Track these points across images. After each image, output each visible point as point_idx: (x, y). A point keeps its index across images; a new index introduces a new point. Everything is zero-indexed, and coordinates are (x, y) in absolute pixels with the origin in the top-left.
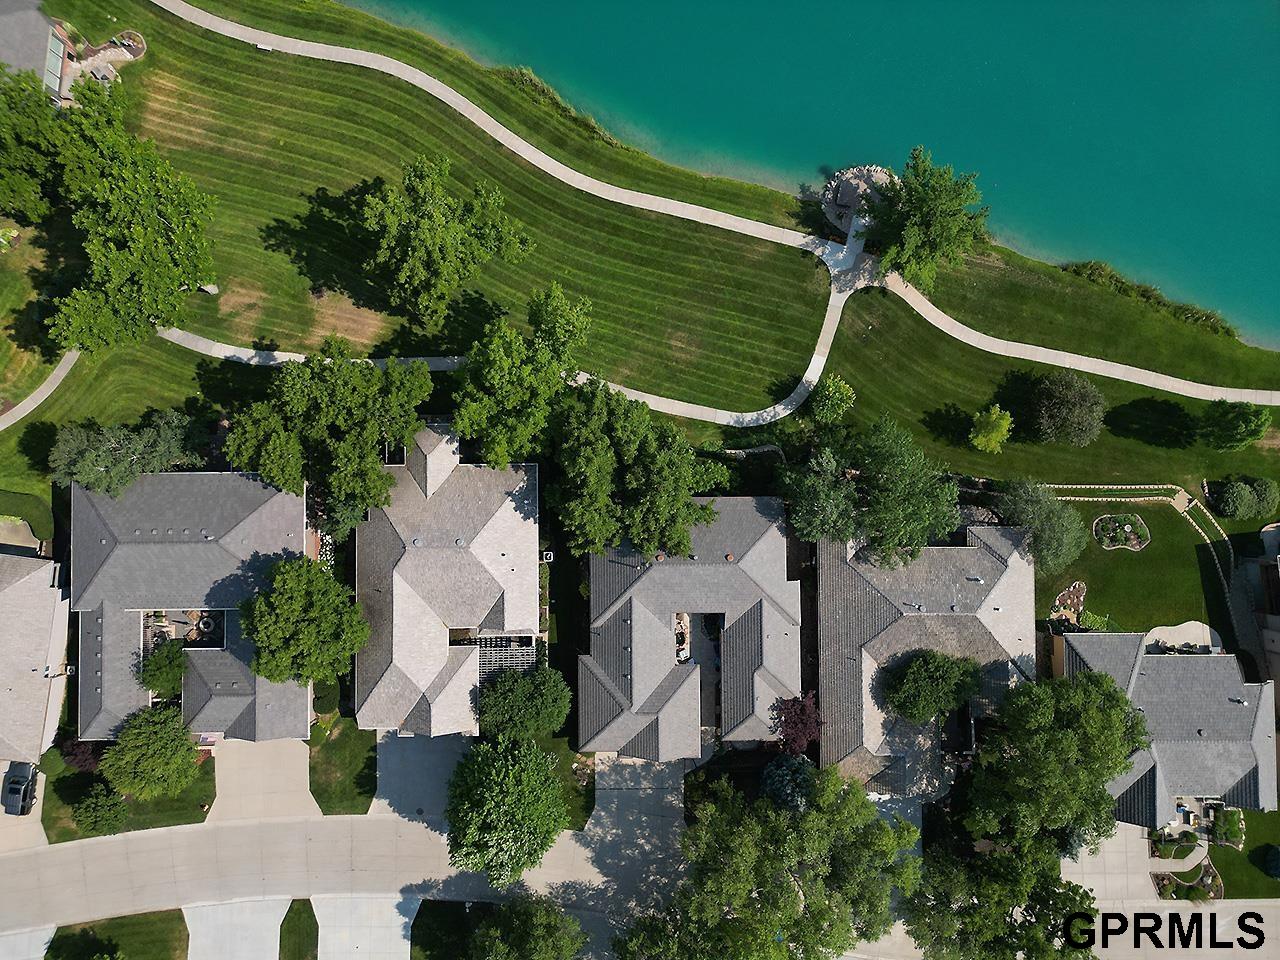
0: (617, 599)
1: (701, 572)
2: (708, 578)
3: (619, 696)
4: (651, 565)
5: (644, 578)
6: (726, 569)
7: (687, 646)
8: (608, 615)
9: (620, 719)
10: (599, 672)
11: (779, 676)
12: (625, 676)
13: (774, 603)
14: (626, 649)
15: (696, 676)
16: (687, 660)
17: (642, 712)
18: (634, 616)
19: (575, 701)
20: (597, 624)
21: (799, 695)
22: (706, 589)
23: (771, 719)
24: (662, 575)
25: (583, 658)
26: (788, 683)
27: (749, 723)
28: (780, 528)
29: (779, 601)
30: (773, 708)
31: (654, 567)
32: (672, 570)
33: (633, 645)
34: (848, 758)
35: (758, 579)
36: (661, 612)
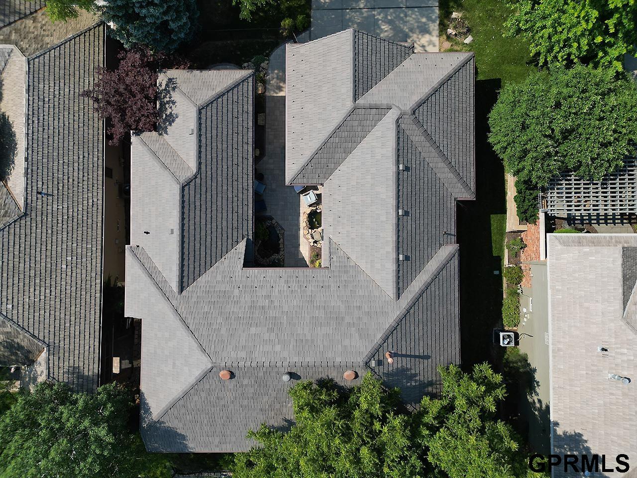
0: (421, 295)
1: (278, 348)
2: (266, 336)
3: (417, 137)
4: (367, 364)
5: (378, 337)
6: (233, 355)
7: (305, 209)
8: (432, 266)
9: (416, 98)
10: (445, 174)
11: (157, 168)
12: (407, 169)
13: (160, 286)
14: (406, 213)
15: (291, 169)
16: (305, 190)
17: (381, 110)
18: (391, 267)
19: (482, 128)
20: (448, 250)
21: (134, 139)
22: (272, 313)
23: (174, 103)
24: (347, 342)
25: (468, 195)
26: (148, 157)
27: (207, 95)
28: (148, 410)
29: (153, 289)
30: (171, 119)
31: (360, 360)
32: (330, 355)
33: (393, 220)
34: (57, 42)
35: (182, 332)
36: (346, 268)
